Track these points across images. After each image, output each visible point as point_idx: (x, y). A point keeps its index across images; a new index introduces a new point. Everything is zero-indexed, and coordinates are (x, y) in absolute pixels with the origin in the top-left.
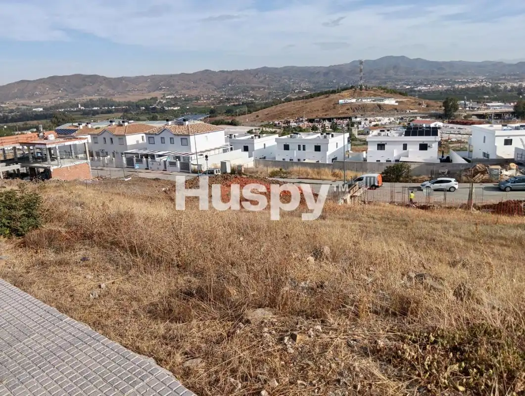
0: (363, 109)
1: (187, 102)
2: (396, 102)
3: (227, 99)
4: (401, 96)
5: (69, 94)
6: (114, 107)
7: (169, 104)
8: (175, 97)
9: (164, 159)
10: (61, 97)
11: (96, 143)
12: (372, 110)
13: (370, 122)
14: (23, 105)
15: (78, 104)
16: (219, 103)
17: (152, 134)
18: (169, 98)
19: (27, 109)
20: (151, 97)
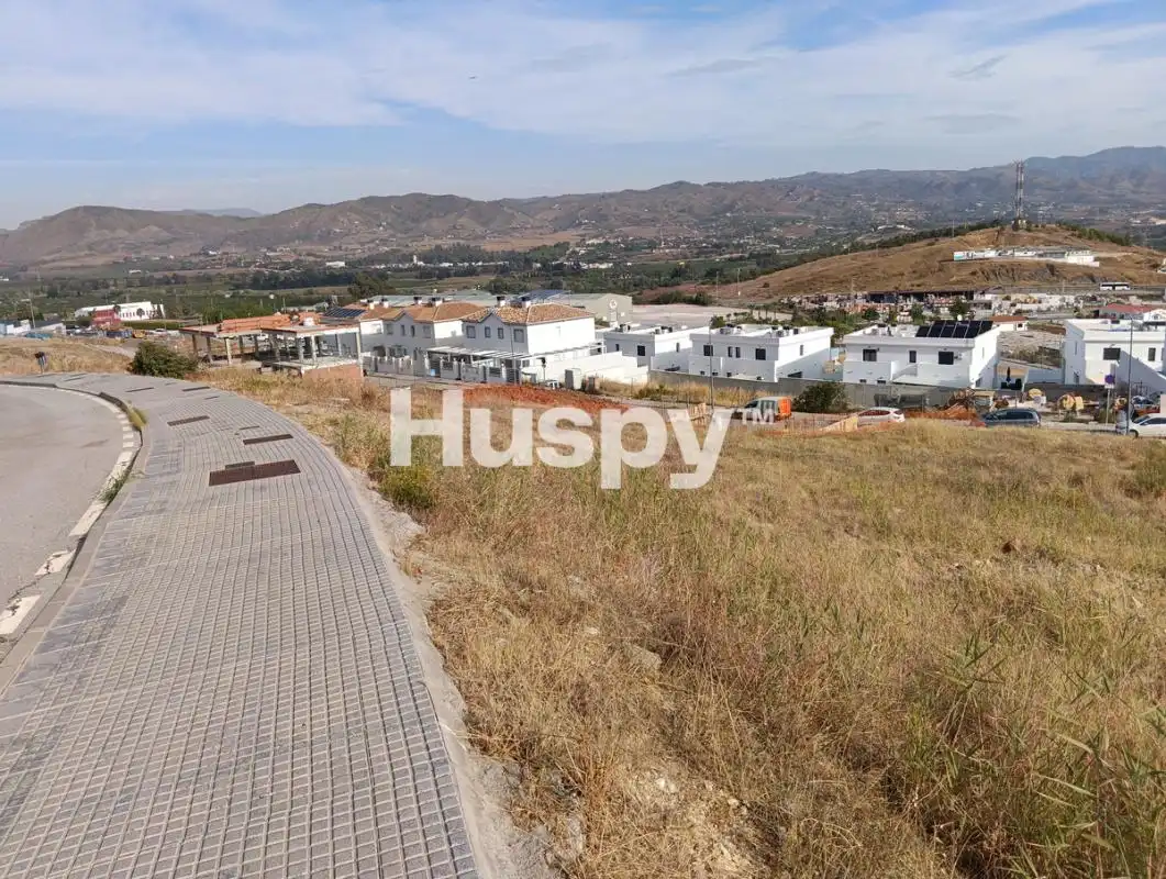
0: (1010, 275)
1: (629, 253)
2: (1096, 260)
3: (716, 246)
4: (1115, 245)
5: (399, 235)
6: (480, 264)
7: (592, 257)
8: (607, 243)
9: (482, 363)
10: (381, 240)
11: (390, 333)
12: (1031, 277)
13: (1013, 305)
14: (309, 255)
15: (412, 255)
16: (698, 255)
17: (473, 322)
18: (593, 245)
19: (316, 262)
20: (556, 242)
